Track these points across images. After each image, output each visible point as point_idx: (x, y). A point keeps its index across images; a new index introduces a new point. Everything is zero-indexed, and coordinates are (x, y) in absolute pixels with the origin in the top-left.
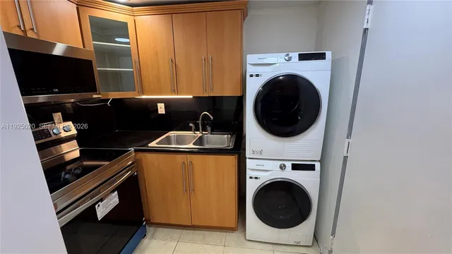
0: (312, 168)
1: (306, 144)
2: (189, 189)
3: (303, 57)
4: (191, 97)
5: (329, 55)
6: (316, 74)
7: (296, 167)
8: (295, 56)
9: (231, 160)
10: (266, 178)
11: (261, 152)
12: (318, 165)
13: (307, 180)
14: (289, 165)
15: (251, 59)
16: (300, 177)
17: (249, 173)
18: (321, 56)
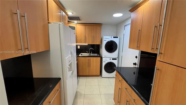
0: (116, 59)
1: (115, 54)
2: (89, 65)
3: (114, 37)
4: (87, 44)
5: (118, 37)
6: (116, 40)
7: (113, 59)
8: (113, 37)
9: (99, 58)
10: (107, 62)
11: (106, 56)
12: (117, 59)
13: (115, 62)
14: (112, 59)
15: (104, 37)
16: (114, 61)
17: (103, 61)
18: (117, 37)
